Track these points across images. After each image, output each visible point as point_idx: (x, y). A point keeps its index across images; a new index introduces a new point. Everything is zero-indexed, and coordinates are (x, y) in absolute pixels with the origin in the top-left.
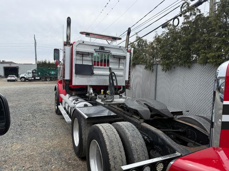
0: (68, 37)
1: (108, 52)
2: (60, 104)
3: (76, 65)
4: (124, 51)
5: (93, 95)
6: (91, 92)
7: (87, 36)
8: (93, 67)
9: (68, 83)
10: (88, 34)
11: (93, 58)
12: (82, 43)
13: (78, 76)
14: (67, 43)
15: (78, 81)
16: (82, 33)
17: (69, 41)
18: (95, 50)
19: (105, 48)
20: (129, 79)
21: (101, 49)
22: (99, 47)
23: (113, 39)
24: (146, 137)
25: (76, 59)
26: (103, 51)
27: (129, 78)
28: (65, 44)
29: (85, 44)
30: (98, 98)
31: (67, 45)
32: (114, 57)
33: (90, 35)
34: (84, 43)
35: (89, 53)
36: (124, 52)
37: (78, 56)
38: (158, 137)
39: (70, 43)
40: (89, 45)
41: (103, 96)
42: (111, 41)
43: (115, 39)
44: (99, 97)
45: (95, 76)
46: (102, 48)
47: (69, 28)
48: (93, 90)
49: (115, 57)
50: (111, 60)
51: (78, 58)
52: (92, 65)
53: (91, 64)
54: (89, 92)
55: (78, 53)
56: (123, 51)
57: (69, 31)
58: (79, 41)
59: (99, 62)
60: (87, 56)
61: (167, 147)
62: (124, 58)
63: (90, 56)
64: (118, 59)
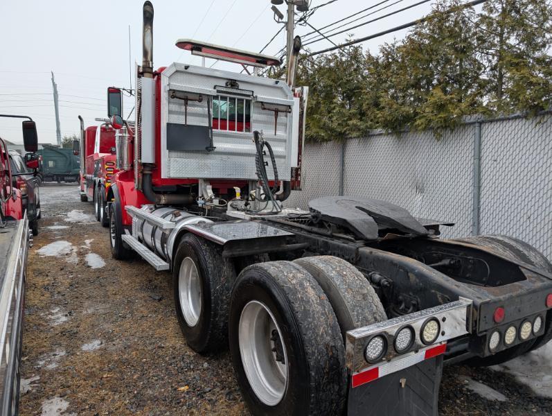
0: (147, 54)
1: (248, 93)
2: (127, 231)
3: (169, 125)
4: (287, 91)
5: (216, 202)
6: (210, 195)
7: (194, 52)
8: (212, 131)
9: (150, 172)
10: (196, 48)
11: (211, 110)
12: (182, 69)
13: (174, 154)
14: (145, 70)
15: (175, 167)
16: (181, 45)
17: (151, 63)
18: (215, 87)
19: (239, 83)
20: (298, 164)
21: (229, 86)
22: (225, 81)
23: (258, 62)
24: (377, 276)
25: (170, 112)
26: (235, 91)
27: (299, 161)
28: (141, 70)
29: (191, 74)
30: (229, 207)
31: (145, 74)
32: (263, 106)
33: (203, 49)
34: (188, 70)
35: (200, 95)
36: (287, 96)
37: (174, 103)
38: (408, 272)
39: (152, 68)
40: (202, 75)
41: (241, 204)
42: (255, 66)
43: (262, 61)
44: (231, 205)
45: (217, 156)
46: (233, 83)
47: (149, 31)
48: (214, 190)
49: (266, 106)
50: (254, 116)
51: (175, 107)
52: (210, 127)
53: (207, 125)
54: (203, 196)
55: (174, 94)
56: (284, 92)
57: (148, 39)
58: (175, 64)
59: (226, 120)
60: (197, 103)
61: (433, 291)
62: (288, 109)
63: (205, 103)
64: (274, 113)
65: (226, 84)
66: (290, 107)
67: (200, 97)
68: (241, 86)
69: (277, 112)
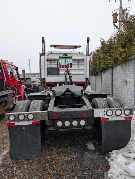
1: (70, 57)
3: (47, 68)
8: (59, 69)
10: (55, 46)
13: (49, 76)
14: (43, 54)
16: (51, 46)
18: (59, 57)
23: (74, 47)
25: (47, 65)
26: (66, 57)
28: (41, 55)
31: (43, 56)
33: (57, 47)
34: (52, 53)
36: (84, 56)
43: (76, 47)
46: (66, 55)
47: (43, 44)
49: (75, 60)
51: (48, 63)
53: (57, 67)
57: (43, 46)
58: (48, 52)
59: (64, 65)
60: (54, 61)
63: (56, 61)
64: (78, 62)
65: (64, 55)
66: (84, 59)
67: (55, 60)
68: (68, 55)
69: (79, 61)
